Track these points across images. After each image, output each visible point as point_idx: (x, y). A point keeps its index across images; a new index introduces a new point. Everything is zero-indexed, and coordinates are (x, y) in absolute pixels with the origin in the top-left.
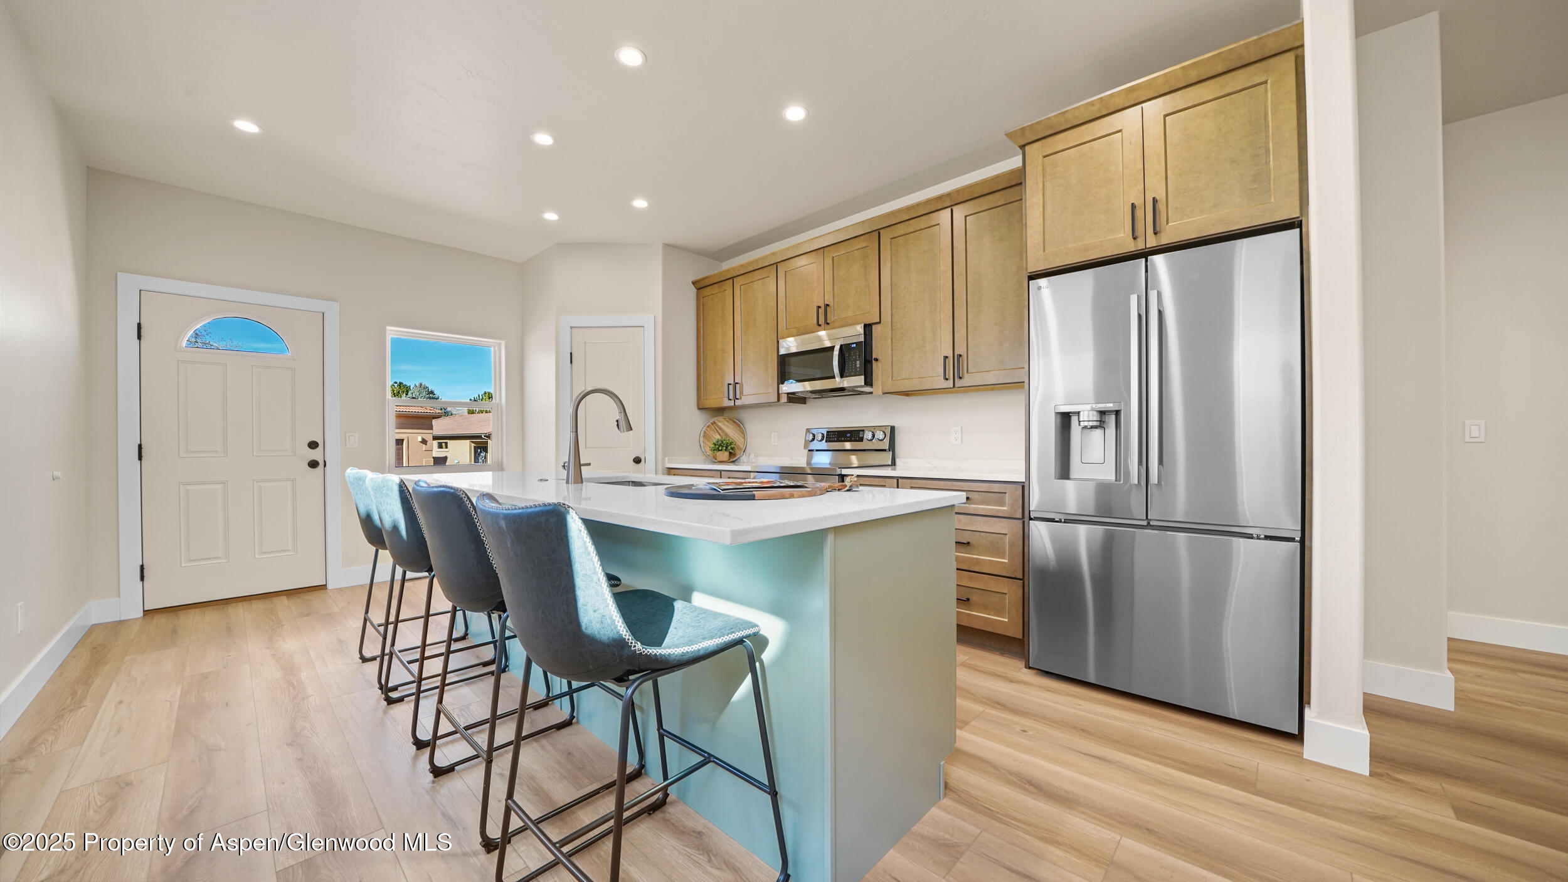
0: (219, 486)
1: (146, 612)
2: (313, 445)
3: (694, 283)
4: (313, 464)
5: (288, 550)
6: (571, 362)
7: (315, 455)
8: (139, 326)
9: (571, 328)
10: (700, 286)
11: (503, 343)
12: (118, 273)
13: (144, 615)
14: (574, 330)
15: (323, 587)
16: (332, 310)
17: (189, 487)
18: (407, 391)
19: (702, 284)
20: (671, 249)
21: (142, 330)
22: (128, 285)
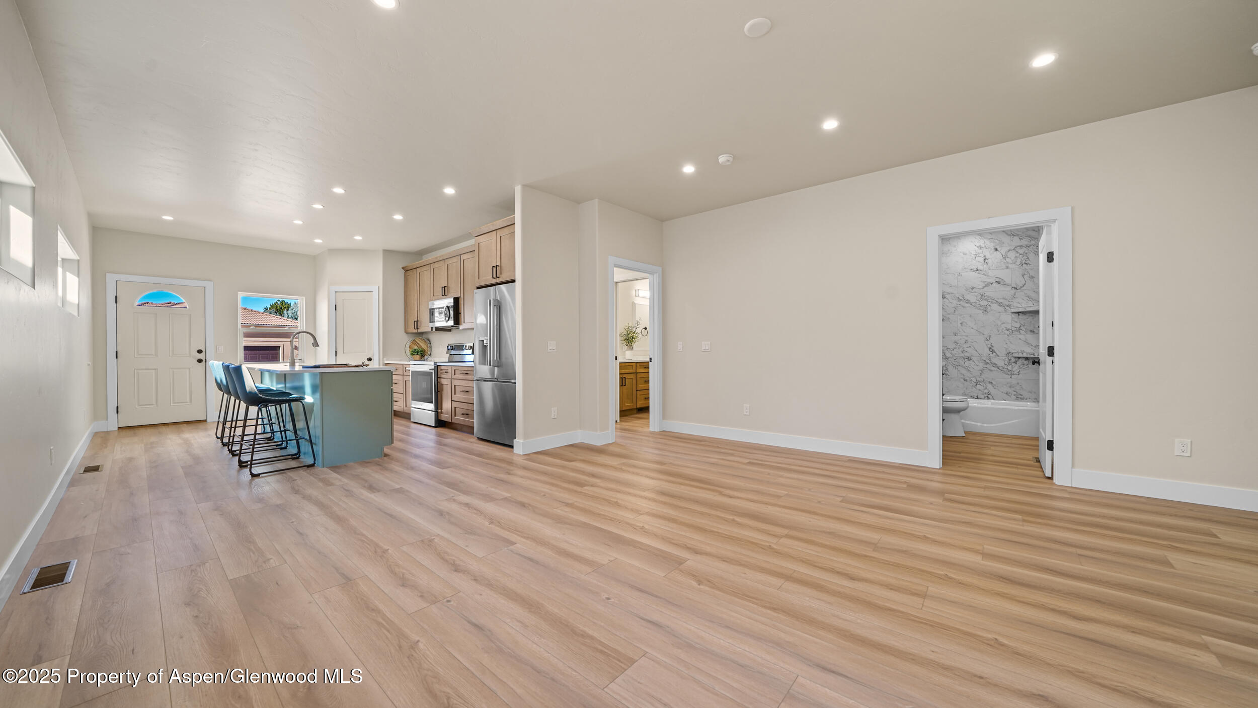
0: (154, 371)
1: (119, 428)
2: (200, 352)
3: (403, 268)
4: (200, 361)
5: (187, 402)
6: (336, 309)
7: (201, 356)
8: (116, 297)
9: (336, 292)
10: (406, 270)
11: (304, 298)
12: (107, 274)
13: (118, 429)
14: (337, 293)
15: (205, 421)
16: (209, 285)
17: (140, 371)
18: (288, 308)
19: (407, 269)
20: (387, 252)
21: (117, 299)
22: (111, 279)
